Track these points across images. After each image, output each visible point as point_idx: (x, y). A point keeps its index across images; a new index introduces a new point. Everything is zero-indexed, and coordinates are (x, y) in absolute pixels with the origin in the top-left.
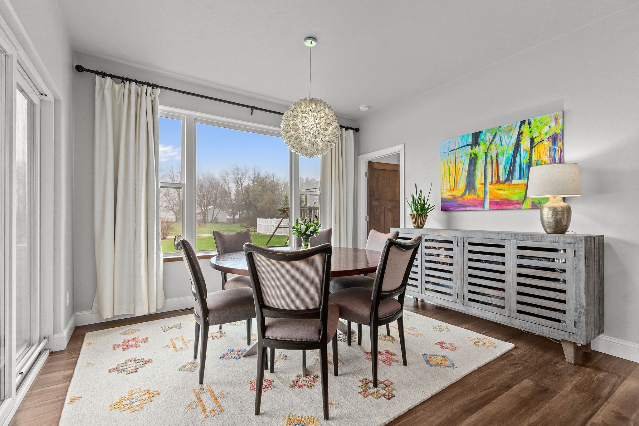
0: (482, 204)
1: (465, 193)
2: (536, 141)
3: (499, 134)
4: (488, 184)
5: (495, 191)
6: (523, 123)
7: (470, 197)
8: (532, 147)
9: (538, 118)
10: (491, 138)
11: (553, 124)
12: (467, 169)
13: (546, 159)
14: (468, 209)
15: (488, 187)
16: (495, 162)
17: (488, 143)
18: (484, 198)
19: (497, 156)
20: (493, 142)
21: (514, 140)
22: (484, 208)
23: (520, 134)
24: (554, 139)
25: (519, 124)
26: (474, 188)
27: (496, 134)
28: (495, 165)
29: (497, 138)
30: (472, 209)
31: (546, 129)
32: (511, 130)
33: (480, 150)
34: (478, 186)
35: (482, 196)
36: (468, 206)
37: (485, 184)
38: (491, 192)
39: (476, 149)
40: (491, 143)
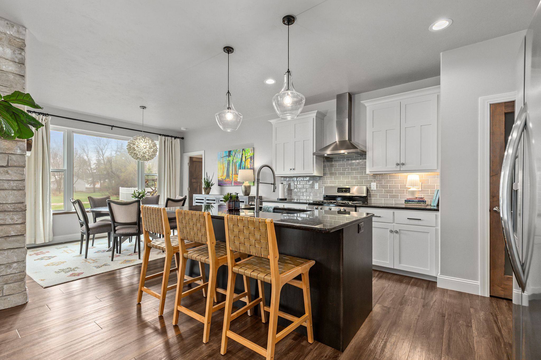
0: (231, 183)
1: (226, 178)
2: (247, 158)
3: (236, 153)
4: (233, 174)
5: (235, 177)
6: (243, 150)
7: (228, 180)
8: (245, 161)
9: (247, 149)
10: (234, 154)
11: (251, 152)
12: (227, 167)
13: (249, 166)
14: (227, 185)
15: (233, 176)
16: (235, 165)
17: (233, 156)
18: (232, 180)
19: (236, 162)
20: (235, 156)
21: (241, 157)
22: (232, 185)
23: (242, 154)
24: (251, 158)
25: (242, 150)
26: (229, 176)
27: (235, 153)
28: (235, 166)
29: (236, 155)
30: (228, 185)
31: (249, 154)
32: (240, 152)
33: (231, 159)
34: (230, 175)
35: (231, 179)
36: (227, 184)
37: (232, 174)
38: (234, 178)
39: (230, 158)
40: (234, 157)
